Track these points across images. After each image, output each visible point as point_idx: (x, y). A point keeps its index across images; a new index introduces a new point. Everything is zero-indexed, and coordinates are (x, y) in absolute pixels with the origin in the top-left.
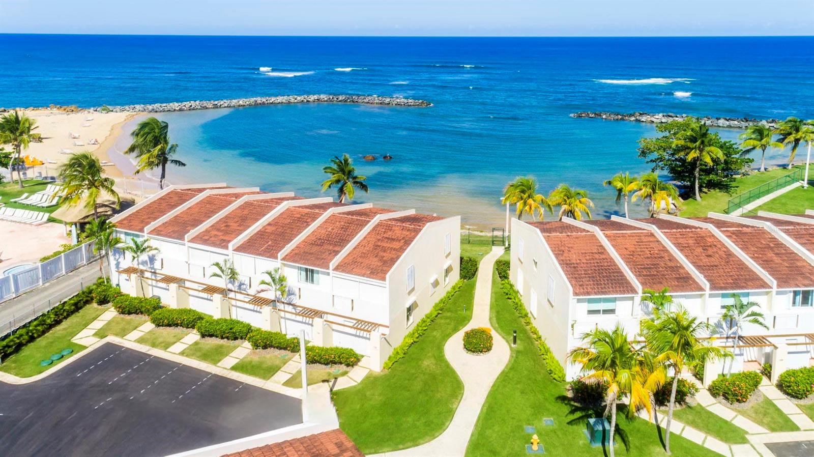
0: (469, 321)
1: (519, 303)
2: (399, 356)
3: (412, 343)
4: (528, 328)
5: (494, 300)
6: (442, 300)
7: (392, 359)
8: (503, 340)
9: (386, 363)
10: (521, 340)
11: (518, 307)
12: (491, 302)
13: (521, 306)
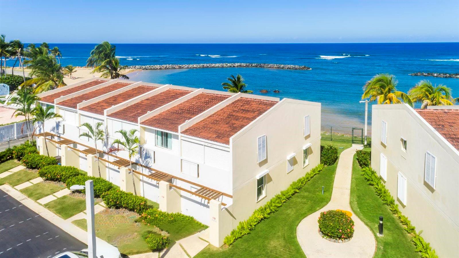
0: (327, 203)
1: (383, 190)
2: (244, 232)
3: (262, 219)
4: (395, 216)
5: (354, 186)
6: (300, 180)
7: (235, 234)
8: (366, 227)
9: (227, 238)
10: (389, 230)
11: (381, 193)
12: (351, 186)
13: (385, 193)
